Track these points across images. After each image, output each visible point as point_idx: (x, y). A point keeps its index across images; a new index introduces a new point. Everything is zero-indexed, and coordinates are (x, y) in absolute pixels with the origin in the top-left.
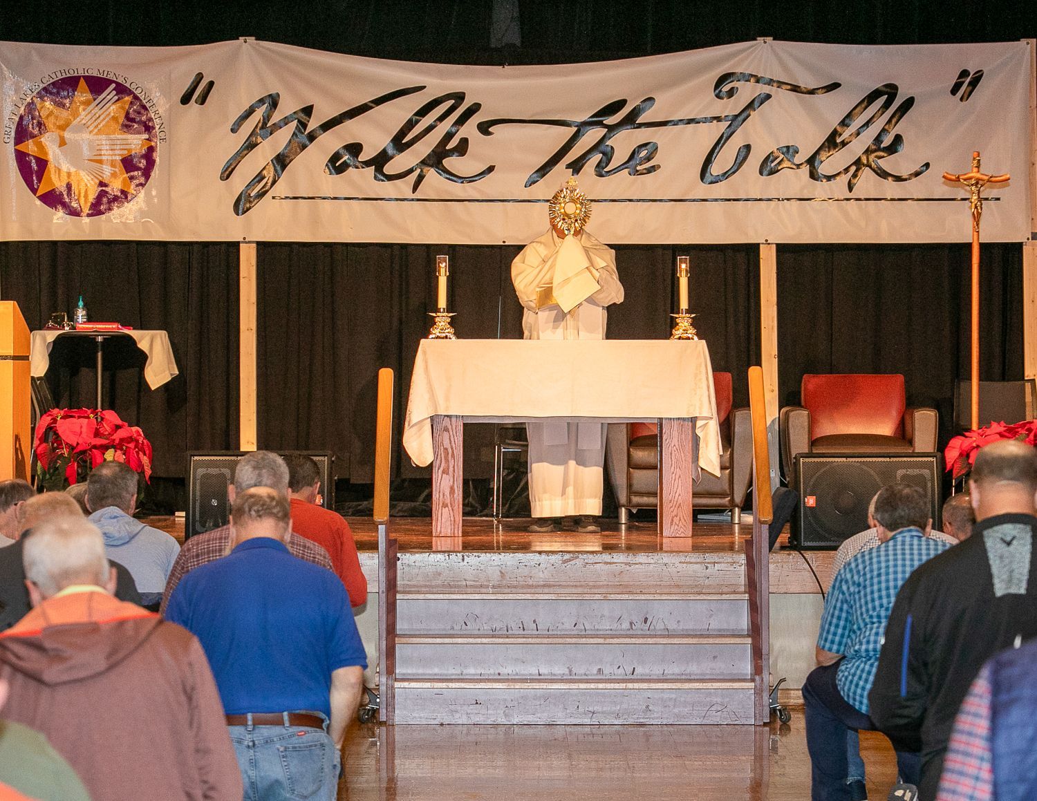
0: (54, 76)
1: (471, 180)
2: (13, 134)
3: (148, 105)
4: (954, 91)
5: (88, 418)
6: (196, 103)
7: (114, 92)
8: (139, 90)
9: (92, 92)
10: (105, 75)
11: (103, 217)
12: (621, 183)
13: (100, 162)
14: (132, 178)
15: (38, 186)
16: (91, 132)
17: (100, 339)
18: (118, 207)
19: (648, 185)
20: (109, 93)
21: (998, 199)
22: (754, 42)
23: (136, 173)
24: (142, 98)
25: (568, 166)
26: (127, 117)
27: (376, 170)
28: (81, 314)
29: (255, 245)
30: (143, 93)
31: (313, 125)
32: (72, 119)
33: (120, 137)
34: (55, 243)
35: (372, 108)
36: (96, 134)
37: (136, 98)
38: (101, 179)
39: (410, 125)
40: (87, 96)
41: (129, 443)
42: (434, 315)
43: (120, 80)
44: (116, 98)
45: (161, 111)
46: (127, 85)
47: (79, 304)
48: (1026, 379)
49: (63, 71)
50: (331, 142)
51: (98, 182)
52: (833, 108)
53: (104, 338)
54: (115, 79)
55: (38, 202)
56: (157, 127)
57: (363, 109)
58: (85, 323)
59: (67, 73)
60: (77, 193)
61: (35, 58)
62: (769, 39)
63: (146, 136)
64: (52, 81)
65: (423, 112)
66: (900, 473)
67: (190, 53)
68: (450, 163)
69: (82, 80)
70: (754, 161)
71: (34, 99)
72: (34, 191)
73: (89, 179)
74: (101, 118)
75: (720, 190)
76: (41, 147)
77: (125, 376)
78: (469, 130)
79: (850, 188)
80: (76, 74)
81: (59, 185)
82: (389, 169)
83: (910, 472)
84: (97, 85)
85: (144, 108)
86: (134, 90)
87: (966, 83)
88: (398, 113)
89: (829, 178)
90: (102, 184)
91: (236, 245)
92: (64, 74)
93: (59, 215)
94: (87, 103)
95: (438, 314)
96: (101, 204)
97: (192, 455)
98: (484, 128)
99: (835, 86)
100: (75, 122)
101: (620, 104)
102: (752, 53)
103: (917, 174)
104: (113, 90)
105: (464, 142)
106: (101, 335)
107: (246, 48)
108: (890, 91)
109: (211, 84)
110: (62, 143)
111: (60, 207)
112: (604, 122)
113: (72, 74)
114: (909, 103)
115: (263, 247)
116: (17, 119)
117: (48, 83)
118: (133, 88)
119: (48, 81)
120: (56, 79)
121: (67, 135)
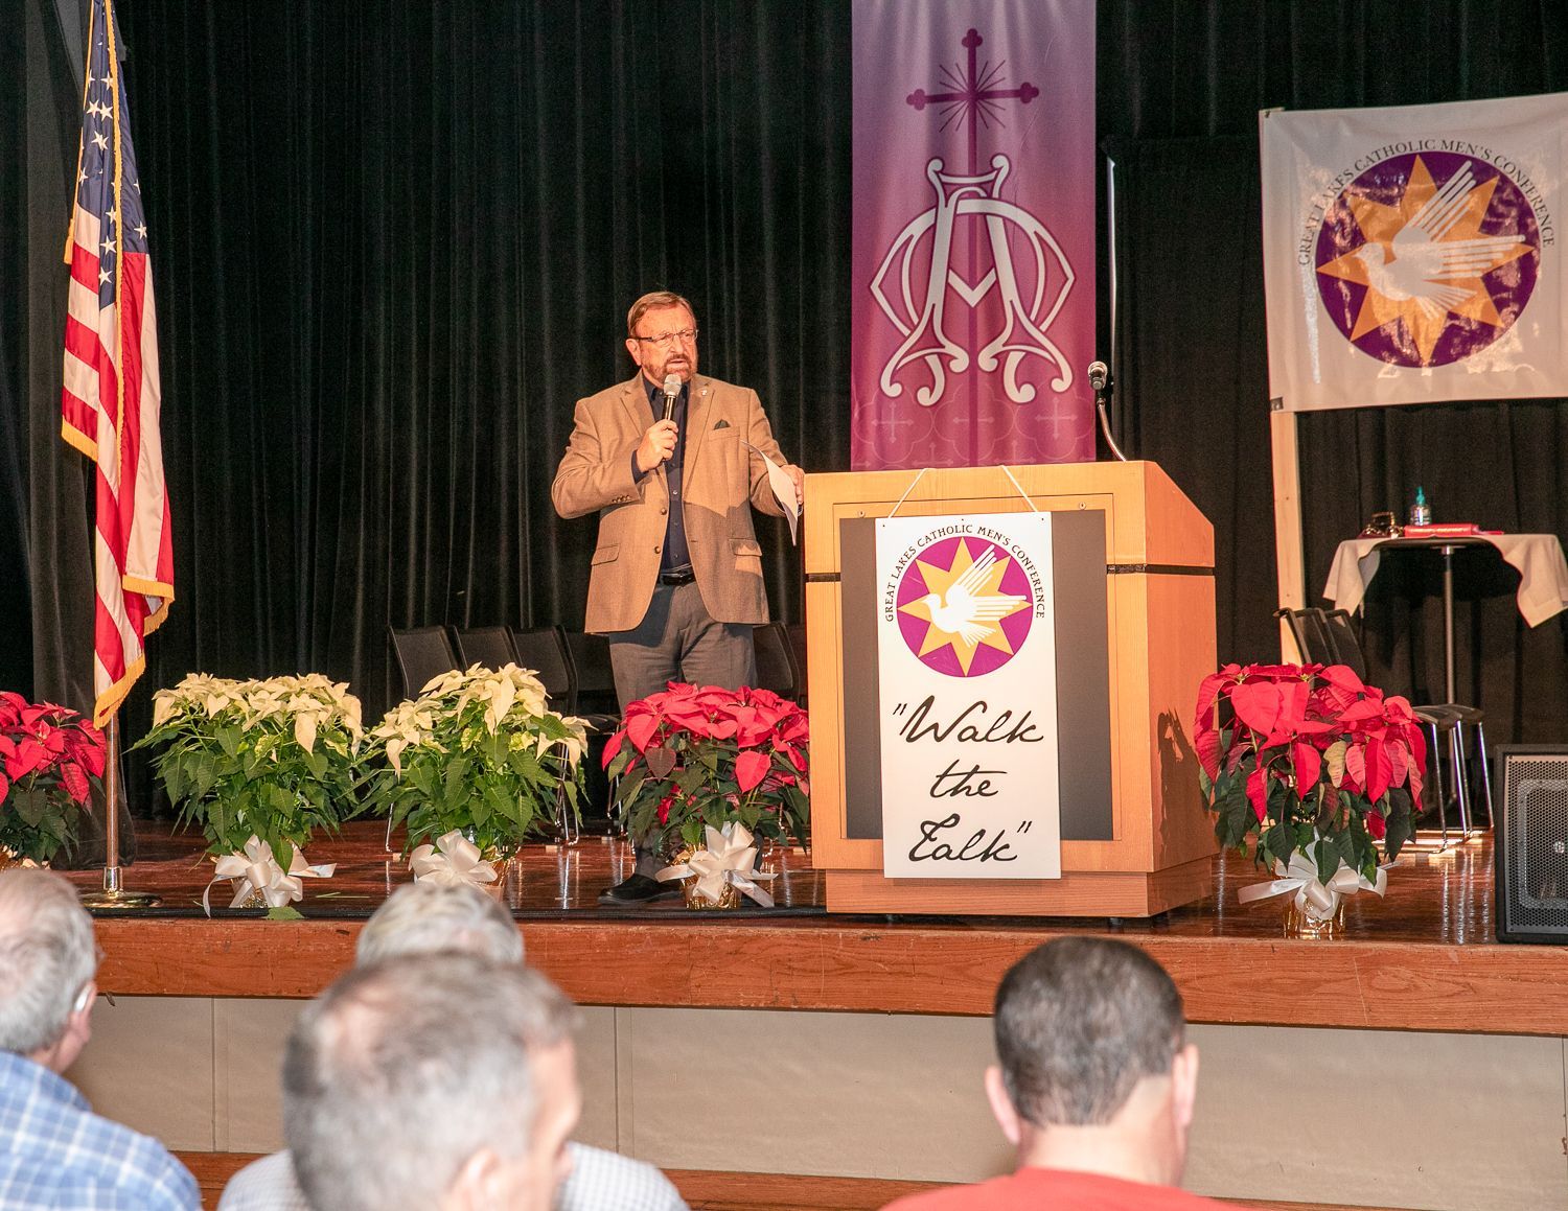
0: (1374, 157)
2: (1314, 249)
3: (1523, 190)
7: (1470, 175)
8: (1510, 168)
9: (1434, 176)
10: (1455, 148)
11: (1452, 365)
13: (1447, 282)
14: (1500, 305)
15: (1353, 324)
16: (1432, 239)
17: (1448, 550)
18: (1479, 350)
20: (1463, 176)
23: (1505, 295)
24: (1515, 180)
26: (1491, 210)
28: (1421, 514)
30: (1516, 171)
32: (1404, 219)
33: (1479, 242)
34: (1380, 410)
36: (1440, 241)
37: (1504, 180)
38: (1450, 308)
40: (1428, 183)
41: (1375, 729)
43: (1479, 155)
44: (1473, 182)
45: (1543, 196)
46: (1491, 161)
47: (1418, 498)
49: (1388, 149)
51: (1445, 312)
53: (1455, 550)
54: (1470, 154)
55: (1352, 349)
56: (1538, 223)
58: (1424, 527)
59: (1394, 150)
60: (1411, 330)
61: (1346, 131)
63: (1522, 238)
64: (1371, 165)
69: (1418, 161)
71: (1345, 194)
72: (1347, 333)
73: (1432, 309)
74: (1451, 214)
76: (1356, 265)
77: (1493, 605)
80: (1408, 152)
84: (1442, 165)
85: (1517, 192)
86: (1502, 170)
90: (1452, 316)
92: (1390, 153)
93: (1386, 367)
94: (1425, 196)
96: (1451, 345)
97: (1512, 754)
100: (1409, 225)
104: (1470, 170)
106: (1450, 544)
110: (1389, 258)
111: (1385, 354)
113: (1402, 152)
116: (1319, 228)
117: (1368, 168)
118: (1499, 165)
119: (1365, 166)
120: (1378, 162)
121: (1395, 247)
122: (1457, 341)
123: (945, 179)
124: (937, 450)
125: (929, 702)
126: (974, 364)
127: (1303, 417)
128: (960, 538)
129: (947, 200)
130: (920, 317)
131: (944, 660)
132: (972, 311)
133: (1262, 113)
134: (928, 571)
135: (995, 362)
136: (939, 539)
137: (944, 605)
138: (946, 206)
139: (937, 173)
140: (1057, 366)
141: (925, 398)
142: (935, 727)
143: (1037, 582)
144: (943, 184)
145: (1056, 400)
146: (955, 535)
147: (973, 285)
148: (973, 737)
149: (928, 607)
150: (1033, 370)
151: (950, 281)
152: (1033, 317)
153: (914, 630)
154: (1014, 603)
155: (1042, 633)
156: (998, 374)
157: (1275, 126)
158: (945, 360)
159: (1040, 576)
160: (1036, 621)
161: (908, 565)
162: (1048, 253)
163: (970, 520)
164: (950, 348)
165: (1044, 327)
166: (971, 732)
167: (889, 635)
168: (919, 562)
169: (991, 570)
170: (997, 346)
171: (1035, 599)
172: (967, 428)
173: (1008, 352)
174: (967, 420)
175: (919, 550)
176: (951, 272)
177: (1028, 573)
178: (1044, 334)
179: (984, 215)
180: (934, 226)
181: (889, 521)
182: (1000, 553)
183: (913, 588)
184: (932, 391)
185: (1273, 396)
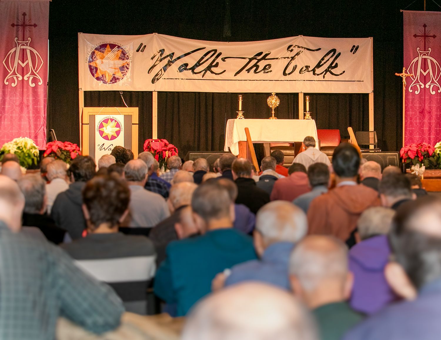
0: (100, 44)
1: (218, 74)
3: (127, 52)
4: (351, 51)
5: (158, 141)
6: (141, 51)
9: (111, 48)
10: (115, 43)
11: (114, 84)
12: (261, 75)
13: (113, 68)
16: (110, 60)
18: (118, 81)
19: (269, 76)
20: (116, 49)
21: (363, 81)
22: (298, 37)
23: (123, 71)
25: (246, 71)
26: (121, 55)
27: (192, 71)
29: (157, 92)
30: (125, 49)
31: (174, 58)
33: (119, 61)
35: (191, 54)
36: (112, 60)
39: (202, 58)
40: (110, 49)
41: (172, 149)
42: (238, 112)
43: (119, 45)
44: (118, 50)
45: (130, 54)
48: (370, 131)
49: (103, 42)
50: (179, 63)
52: (319, 55)
55: (95, 79)
56: (130, 58)
57: (189, 54)
61: (95, 38)
62: (302, 36)
63: (126, 61)
65: (206, 55)
66: (388, 157)
67: (139, 37)
68: (213, 69)
69: (108, 45)
70: (298, 70)
72: (94, 76)
73: (110, 73)
74: (113, 56)
75: (288, 77)
76: (96, 63)
78: (219, 60)
79: (324, 77)
81: (100, 76)
82: (196, 70)
83: (391, 157)
84: (112, 46)
87: (355, 49)
88: (199, 55)
89: (318, 75)
90: (114, 75)
91: (151, 92)
93: (101, 83)
94: (110, 51)
95: (240, 112)
96: (113, 80)
98: (223, 60)
99: (320, 49)
100: (106, 57)
101: (261, 53)
102: (297, 40)
103: (341, 74)
105: (217, 64)
107: (155, 35)
108: (334, 51)
109: (145, 46)
110: (102, 63)
111: (101, 81)
112: (257, 58)
113: (105, 43)
114: (340, 54)
115: (160, 93)
118: (123, 47)
119: (98, 45)
120: (101, 44)
121: (104, 61)
122: (115, 79)
123: (18, 41)
124: (15, 96)
125: (103, 144)
126: (23, 79)
127: (85, 92)
128: (109, 119)
129: (19, 45)
130: (12, 69)
131: (106, 138)
132: (23, 68)
133: (79, 33)
134: (104, 123)
135: (27, 78)
136: (106, 119)
137: (106, 129)
138: (18, 47)
139: (17, 40)
140: (39, 80)
141: (13, 85)
142: (104, 148)
143: (121, 126)
144: (18, 42)
145: (39, 87)
146: (108, 118)
147: (23, 62)
148: (111, 150)
149: (103, 129)
150: (35, 80)
151: (19, 62)
152: (35, 70)
153: (101, 133)
154: (118, 129)
155: (122, 134)
156: (28, 81)
157: (81, 36)
158: (17, 78)
159: (122, 125)
160: (121, 132)
161: (101, 122)
162: (38, 57)
163: (111, 116)
164: (18, 75)
165: (37, 72)
166: (110, 149)
167: (97, 134)
168: (103, 122)
169: (114, 124)
170: (28, 75)
171: (121, 128)
172: (21, 91)
173: (30, 77)
174: (21, 90)
175: (103, 120)
176: (19, 60)
177: (120, 124)
178: (37, 73)
179: (26, 49)
180: (15, 51)
181: (98, 115)
182: (116, 121)
183: (101, 126)
184: (14, 83)
185: (80, 87)
